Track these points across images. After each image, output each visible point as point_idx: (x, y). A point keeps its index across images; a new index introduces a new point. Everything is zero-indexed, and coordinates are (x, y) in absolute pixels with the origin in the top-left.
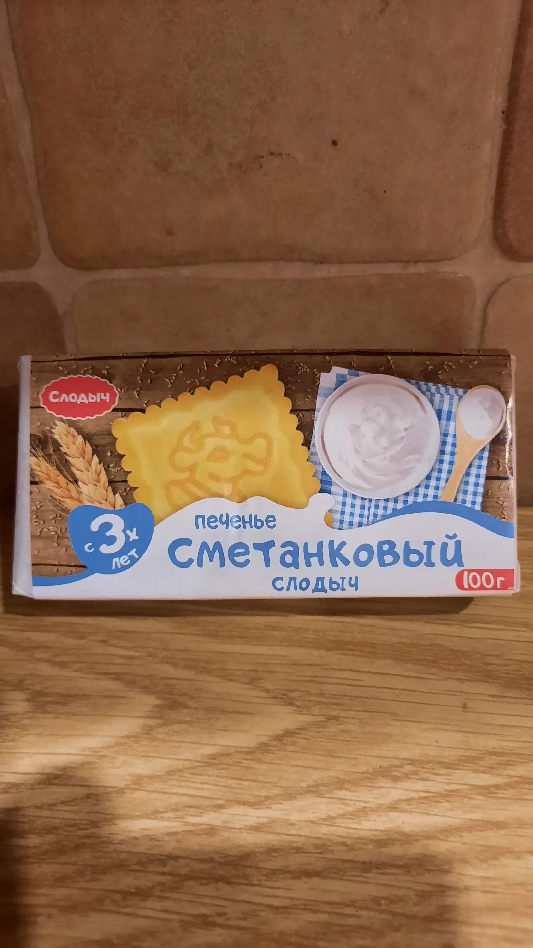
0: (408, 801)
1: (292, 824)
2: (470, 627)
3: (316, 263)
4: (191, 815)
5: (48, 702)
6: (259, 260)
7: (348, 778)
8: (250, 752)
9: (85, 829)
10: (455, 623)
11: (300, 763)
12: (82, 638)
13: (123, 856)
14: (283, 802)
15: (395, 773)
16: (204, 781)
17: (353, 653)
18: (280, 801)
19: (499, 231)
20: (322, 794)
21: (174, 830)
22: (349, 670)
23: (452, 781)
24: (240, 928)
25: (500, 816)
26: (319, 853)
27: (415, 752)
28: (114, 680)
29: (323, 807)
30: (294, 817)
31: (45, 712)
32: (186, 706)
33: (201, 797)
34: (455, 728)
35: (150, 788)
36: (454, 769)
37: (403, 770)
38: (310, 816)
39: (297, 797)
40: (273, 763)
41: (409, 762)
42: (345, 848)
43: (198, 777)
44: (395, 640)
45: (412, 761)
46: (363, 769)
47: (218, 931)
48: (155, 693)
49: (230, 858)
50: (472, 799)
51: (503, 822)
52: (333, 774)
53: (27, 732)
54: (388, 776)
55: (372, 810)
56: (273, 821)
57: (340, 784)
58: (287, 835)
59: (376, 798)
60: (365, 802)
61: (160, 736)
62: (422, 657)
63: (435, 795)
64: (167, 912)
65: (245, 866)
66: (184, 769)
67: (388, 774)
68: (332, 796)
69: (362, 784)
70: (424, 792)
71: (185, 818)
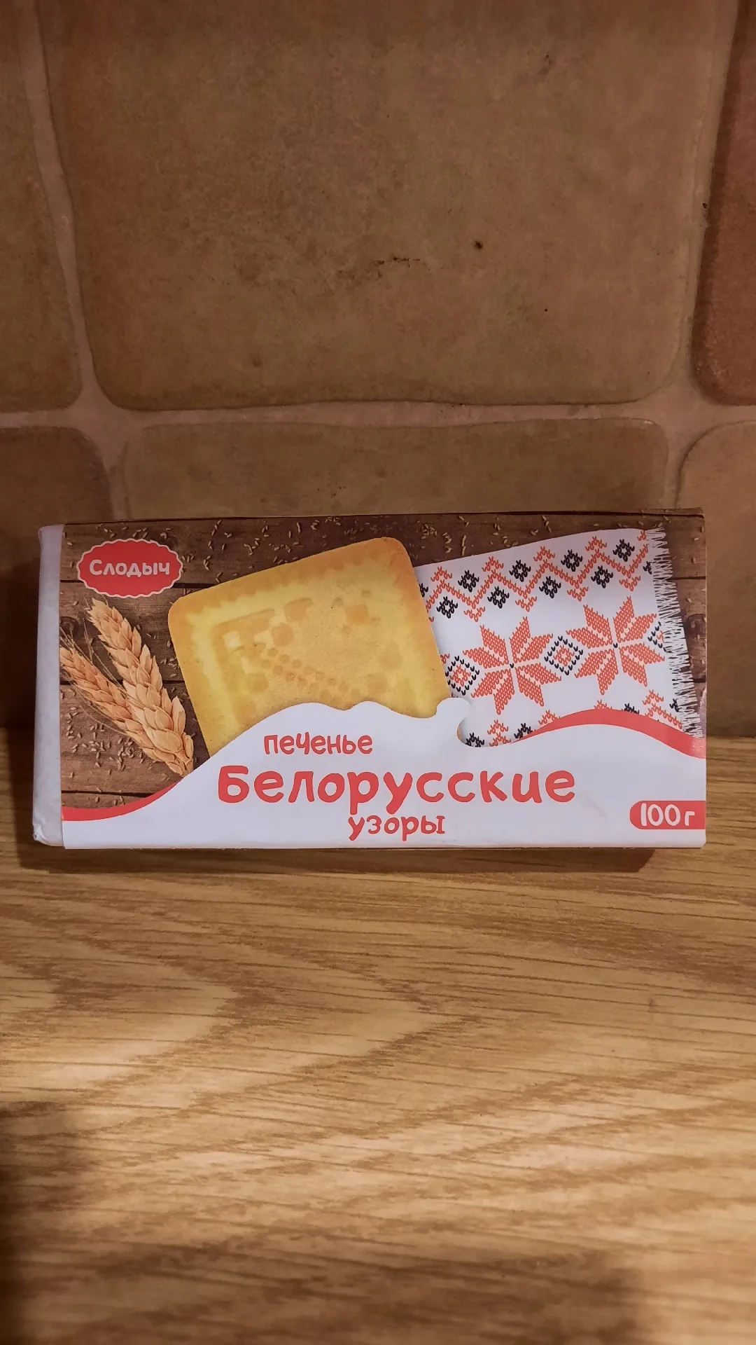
0: (574, 1130)
1: (416, 1160)
2: (660, 899)
3: (453, 404)
4: (278, 1146)
5: (83, 994)
6: (376, 400)
7: (492, 1098)
8: (359, 1063)
9: (134, 1164)
10: (640, 893)
11: (428, 1079)
12: (131, 909)
13: (187, 1200)
14: (404, 1130)
15: (555, 1093)
16: (296, 1102)
17: (499, 932)
18: (400, 1129)
19: (700, 364)
20: (456, 1120)
21: (255, 1167)
22: (493, 955)
23: (633, 1104)
24: (343, 1298)
25: (699, 1151)
26: (453, 1198)
27: (582, 1065)
28: (173, 965)
29: (457, 1137)
30: (419, 1150)
31: (80, 1008)
32: (272, 1002)
33: (292, 1123)
34: (638, 1034)
35: (223, 1110)
36: (636, 1088)
37: (566, 1089)
38: (439, 1148)
39: (423, 1123)
40: (391, 1079)
41: (574, 1078)
42: (487, 1191)
43: (288, 1095)
44: (556, 915)
45: (579, 1076)
46: (513, 1087)
47: (316, 1301)
48: (229, 983)
49: (331, 1204)
50: (660, 1128)
51: (702, 1159)
52: (471, 1093)
53: (54, 1035)
54: (547, 1097)
55: (525, 1142)
56: (391, 1155)
57: (482, 1106)
58: (409, 1174)
59: (530, 1126)
60: (515, 1131)
61: (236, 1041)
62: (593, 939)
63: (611, 1122)
64: (246, 1275)
65: (353, 1215)
66: (270, 1085)
67: (547, 1094)
68: (470, 1122)
69: (510, 1107)
70: (594, 1118)
71: (271, 1151)
